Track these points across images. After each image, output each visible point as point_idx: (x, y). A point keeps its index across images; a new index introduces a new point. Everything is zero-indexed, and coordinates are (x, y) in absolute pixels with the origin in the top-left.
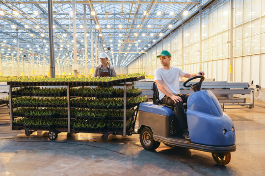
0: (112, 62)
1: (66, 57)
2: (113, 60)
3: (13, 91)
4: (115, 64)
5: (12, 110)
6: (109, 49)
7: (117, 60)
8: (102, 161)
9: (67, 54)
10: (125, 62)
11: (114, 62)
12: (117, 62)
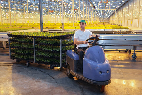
0: (99, 15)
1: (70, 12)
2: (99, 13)
3: (10, 39)
4: (101, 16)
5: (10, 49)
6: (94, 7)
7: (102, 13)
8: (40, 81)
9: (70, 10)
10: (107, 15)
11: (100, 15)
12: (102, 15)
